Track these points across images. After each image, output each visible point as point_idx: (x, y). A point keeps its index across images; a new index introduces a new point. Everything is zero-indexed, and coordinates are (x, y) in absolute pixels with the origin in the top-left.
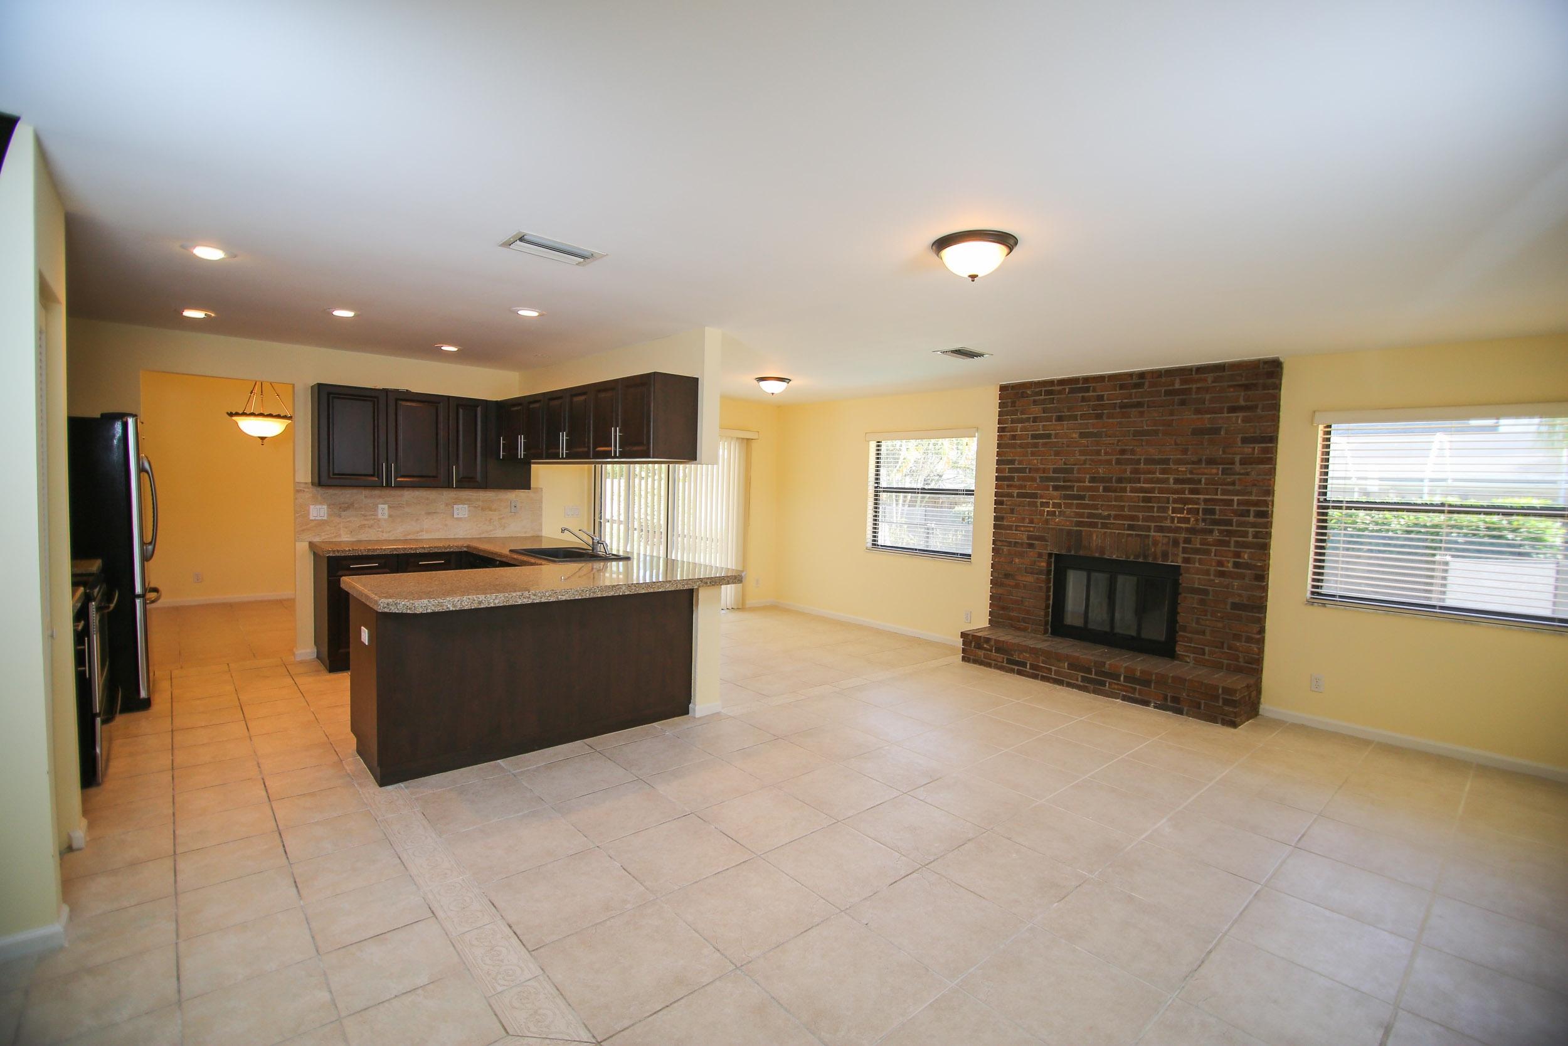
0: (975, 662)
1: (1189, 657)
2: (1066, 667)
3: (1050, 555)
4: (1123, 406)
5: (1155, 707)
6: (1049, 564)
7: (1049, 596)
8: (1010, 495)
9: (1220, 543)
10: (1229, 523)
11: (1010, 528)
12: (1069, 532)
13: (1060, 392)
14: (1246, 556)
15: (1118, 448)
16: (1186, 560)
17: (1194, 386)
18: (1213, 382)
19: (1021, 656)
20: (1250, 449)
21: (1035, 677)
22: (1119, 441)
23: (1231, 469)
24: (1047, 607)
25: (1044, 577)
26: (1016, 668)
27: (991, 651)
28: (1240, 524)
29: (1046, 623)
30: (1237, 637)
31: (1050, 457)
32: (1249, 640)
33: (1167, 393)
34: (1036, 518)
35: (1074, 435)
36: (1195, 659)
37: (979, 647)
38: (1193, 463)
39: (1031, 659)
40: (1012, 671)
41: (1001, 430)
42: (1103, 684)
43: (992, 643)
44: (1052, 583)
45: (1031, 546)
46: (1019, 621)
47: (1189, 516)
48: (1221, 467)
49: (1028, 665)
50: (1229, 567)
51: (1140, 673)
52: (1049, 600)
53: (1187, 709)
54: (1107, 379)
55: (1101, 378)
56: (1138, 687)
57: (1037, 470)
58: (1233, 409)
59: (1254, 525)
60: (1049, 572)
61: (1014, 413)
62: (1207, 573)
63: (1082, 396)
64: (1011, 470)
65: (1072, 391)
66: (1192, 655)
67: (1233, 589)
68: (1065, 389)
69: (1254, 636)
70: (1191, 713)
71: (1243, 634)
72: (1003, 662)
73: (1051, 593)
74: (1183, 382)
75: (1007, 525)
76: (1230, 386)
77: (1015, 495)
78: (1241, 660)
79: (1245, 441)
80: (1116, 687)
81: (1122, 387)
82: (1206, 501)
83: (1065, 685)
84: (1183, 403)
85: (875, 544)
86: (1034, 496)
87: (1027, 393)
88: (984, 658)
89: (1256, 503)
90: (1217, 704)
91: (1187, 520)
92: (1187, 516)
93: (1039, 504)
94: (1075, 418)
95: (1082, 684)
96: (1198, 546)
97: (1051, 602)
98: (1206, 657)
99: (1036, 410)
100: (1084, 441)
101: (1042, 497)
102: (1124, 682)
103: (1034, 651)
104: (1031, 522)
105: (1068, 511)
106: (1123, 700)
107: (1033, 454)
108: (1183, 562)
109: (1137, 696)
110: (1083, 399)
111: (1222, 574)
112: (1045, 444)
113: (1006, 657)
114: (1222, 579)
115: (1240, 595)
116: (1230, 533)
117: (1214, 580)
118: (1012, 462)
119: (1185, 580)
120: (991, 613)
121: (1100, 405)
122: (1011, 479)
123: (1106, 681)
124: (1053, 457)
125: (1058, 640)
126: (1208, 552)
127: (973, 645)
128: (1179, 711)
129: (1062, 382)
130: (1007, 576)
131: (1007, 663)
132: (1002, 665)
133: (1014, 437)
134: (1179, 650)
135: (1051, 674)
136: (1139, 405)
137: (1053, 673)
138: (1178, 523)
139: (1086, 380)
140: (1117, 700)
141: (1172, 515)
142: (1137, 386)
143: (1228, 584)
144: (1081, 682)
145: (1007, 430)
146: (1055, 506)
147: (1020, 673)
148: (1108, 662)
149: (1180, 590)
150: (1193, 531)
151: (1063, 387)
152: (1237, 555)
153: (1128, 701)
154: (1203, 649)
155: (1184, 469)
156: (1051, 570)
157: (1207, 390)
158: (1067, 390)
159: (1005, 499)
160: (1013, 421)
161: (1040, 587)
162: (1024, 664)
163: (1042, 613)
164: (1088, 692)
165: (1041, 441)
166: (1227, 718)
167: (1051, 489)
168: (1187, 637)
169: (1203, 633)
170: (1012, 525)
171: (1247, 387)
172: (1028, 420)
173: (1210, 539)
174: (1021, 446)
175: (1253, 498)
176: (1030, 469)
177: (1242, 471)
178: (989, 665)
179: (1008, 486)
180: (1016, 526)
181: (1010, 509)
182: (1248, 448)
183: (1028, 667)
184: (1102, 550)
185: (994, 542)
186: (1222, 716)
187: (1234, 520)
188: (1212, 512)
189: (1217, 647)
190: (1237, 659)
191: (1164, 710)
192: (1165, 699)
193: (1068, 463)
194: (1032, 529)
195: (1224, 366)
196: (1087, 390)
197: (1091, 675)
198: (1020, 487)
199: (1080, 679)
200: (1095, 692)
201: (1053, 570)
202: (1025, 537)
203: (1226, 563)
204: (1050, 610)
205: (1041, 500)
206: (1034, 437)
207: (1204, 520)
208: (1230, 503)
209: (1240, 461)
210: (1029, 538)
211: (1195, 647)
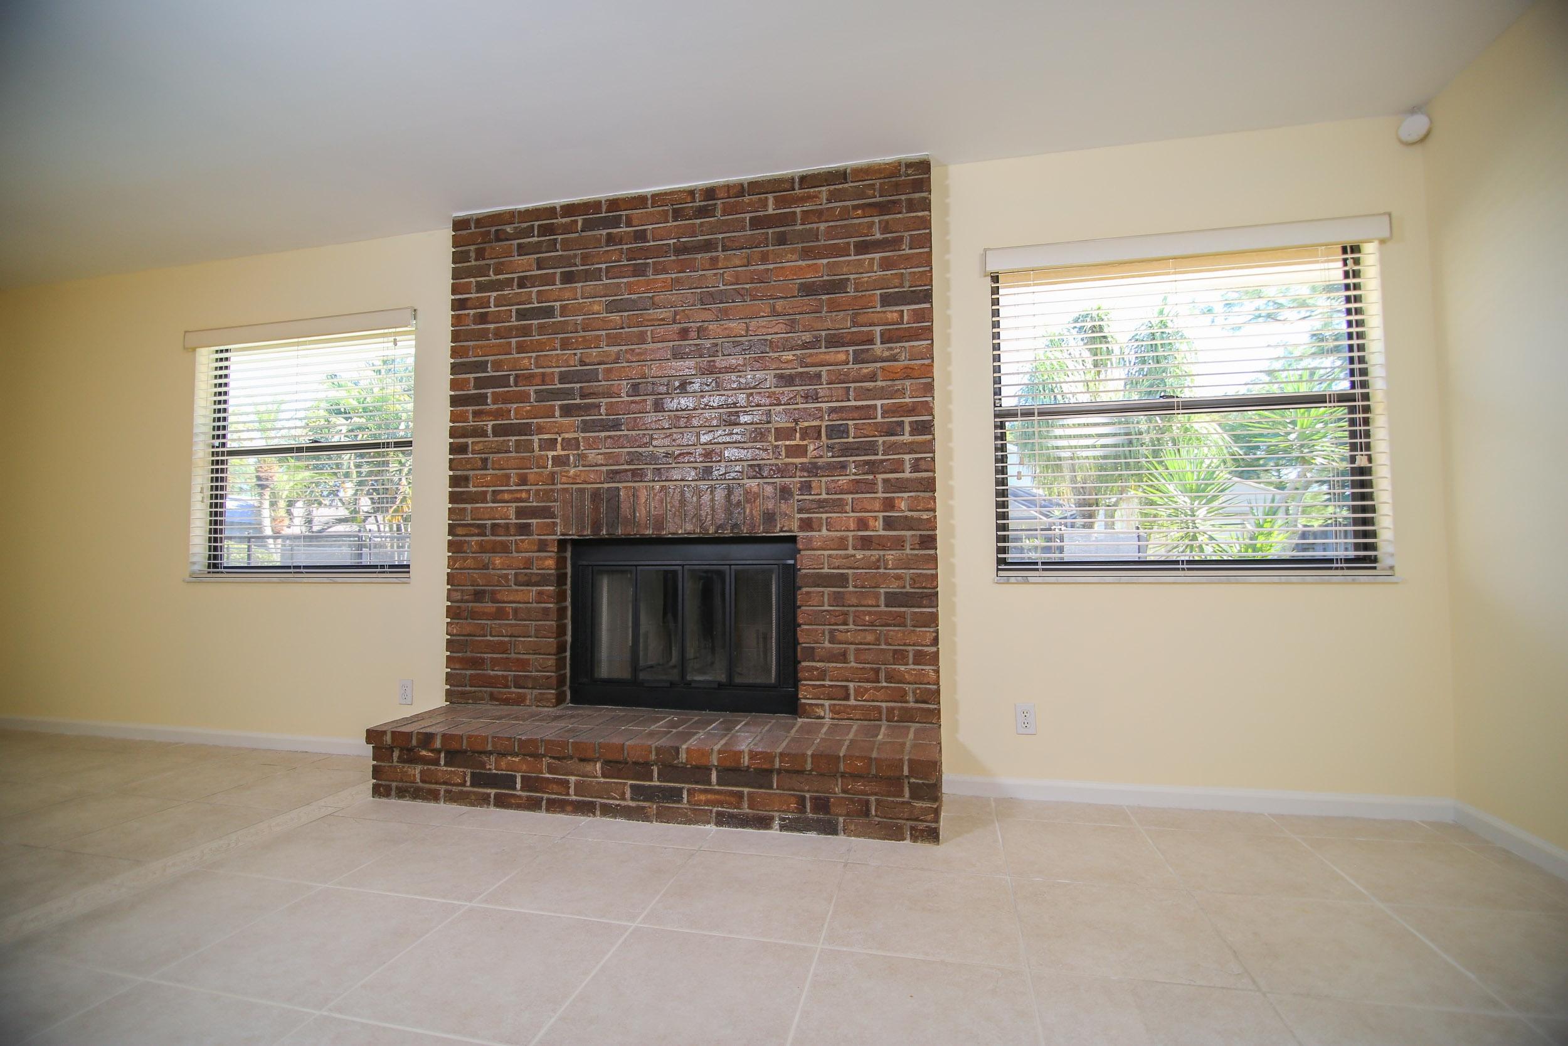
0: (402, 793)
1: (822, 705)
2: (599, 772)
3: (562, 544)
4: (681, 250)
5: (782, 828)
6: (561, 562)
7: (565, 626)
8: (481, 433)
9: (858, 487)
10: (871, 448)
11: (481, 497)
12: (596, 495)
13: (568, 229)
14: (903, 506)
15: (676, 327)
16: (807, 525)
17: (798, 210)
18: (829, 201)
19: (503, 764)
20: (895, 315)
21: (533, 805)
22: (676, 313)
23: (868, 350)
24: (561, 648)
25: (552, 588)
26: (492, 792)
27: (436, 762)
28: (890, 448)
29: (561, 681)
30: (899, 656)
31: (554, 352)
32: (920, 658)
33: (756, 223)
34: (532, 473)
35: (596, 308)
36: (833, 709)
37: (410, 756)
38: (805, 346)
39: (524, 767)
40: (484, 800)
41: (458, 305)
42: (675, 795)
43: (438, 744)
44: (569, 599)
45: (524, 529)
46: (506, 687)
47: (805, 443)
48: (851, 349)
49: (519, 780)
50: (878, 529)
51: (751, 758)
52: (565, 634)
53: (844, 820)
54: (650, 202)
55: (640, 201)
56: (746, 790)
57: (529, 379)
58: (863, 248)
59: (911, 448)
60: (561, 579)
61: (482, 271)
62: (842, 544)
63: (608, 234)
64: (480, 383)
65: (588, 225)
66: (827, 703)
67: (886, 569)
68: (576, 222)
69: (926, 649)
70: (853, 828)
71: (910, 648)
72: (463, 784)
73: (569, 622)
74: (780, 202)
75: (475, 492)
76: (856, 208)
77: (490, 431)
78: (910, 698)
79: (886, 300)
80: (703, 797)
81: (677, 214)
82: (833, 410)
83: (598, 813)
84: (781, 240)
85: (215, 562)
86: (524, 430)
87: (505, 231)
88: (423, 781)
89: (911, 410)
90: (900, 799)
91: (801, 451)
92: (801, 443)
93: (536, 445)
94: (595, 275)
95: (632, 804)
96: (824, 496)
97: (569, 638)
98: (852, 702)
99: (525, 263)
100: (615, 317)
101: (540, 430)
102: (718, 784)
103: (530, 750)
104: (523, 480)
105: (592, 455)
106: (719, 823)
107: (521, 349)
108: (801, 529)
109: (746, 809)
110: (610, 239)
111: (866, 543)
112: (541, 329)
113: (469, 771)
114: (868, 553)
115: (898, 577)
116: (873, 467)
117: (854, 556)
118: (481, 366)
119: (809, 562)
120: (449, 678)
121: (641, 248)
122: (481, 399)
123: (681, 789)
124: (559, 352)
125: (586, 710)
126: (839, 505)
127: (396, 754)
128: (829, 828)
129: (570, 210)
130: (478, 596)
131: (472, 785)
132: (461, 792)
133: (483, 318)
134: (806, 697)
135: (568, 794)
136: (708, 246)
137: (572, 791)
138: (787, 457)
139: (614, 204)
140: (708, 827)
141: (776, 443)
142: (702, 212)
143: (878, 560)
144: (632, 799)
145: (469, 304)
146: (568, 444)
147: (502, 802)
148: (684, 747)
149: (799, 582)
150: (813, 469)
151: (573, 218)
152: (889, 504)
153: (729, 824)
154: (846, 688)
155: (791, 357)
156: (566, 574)
157: (819, 215)
158: (580, 224)
159: (470, 441)
160: (481, 287)
161: (546, 610)
162: (509, 782)
163: (550, 663)
164: (647, 818)
165: (536, 322)
166: (922, 826)
167: (557, 414)
168: (817, 669)
169: (843, 657)
170: (485, 492)
171: (882, 208)
172: (508, 283)
173: (843, 480)
174: (498, 334)
175: (907, 400)
176: (517, 376)
177: (886, 354)
178: (434, 796)
179: (476, 414)
180: (494, 491)
181: (481, 459)
182: (892, 312)
183: (518, 786)
184: (660, 522)
185: (452, 530)
186: (909, 823)
187: (880, 442)
188: (843, 432)
189: (868, 681)
190: (902, 697)
191: (800, 831)
192: (802, 808)
193: (587, 361)
194: (524, 495)
195: (845, 172)
196: (615, 222)
197: (651, 780)
198: (498, 414)
199: (628, 795)
200: (664, 816)
201: (569, 575)
202: (512, 513)
203: (871, 523)
204: (568, 654)
205: (541, 436)
206: (521, 314)
207: (830, 448)
208: (867, 412)
209: (882, 335)
210: (520, 513)
211: (831, 686)
